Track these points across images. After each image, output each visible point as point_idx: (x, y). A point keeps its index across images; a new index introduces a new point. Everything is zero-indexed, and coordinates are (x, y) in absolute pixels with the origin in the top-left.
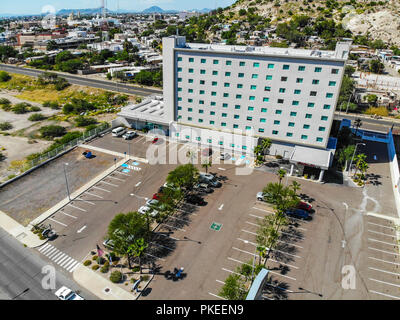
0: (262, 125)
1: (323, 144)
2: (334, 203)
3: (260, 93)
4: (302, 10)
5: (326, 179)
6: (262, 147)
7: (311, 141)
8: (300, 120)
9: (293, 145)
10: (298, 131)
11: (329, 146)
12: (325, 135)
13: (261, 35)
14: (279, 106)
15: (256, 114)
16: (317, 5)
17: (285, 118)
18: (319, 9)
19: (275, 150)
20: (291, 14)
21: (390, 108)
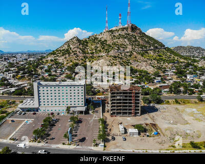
0: (67, 103)
1: (83, 105)
2: (87, 118)
3: (65, 95)
4: (75, 60)
5: (85, 114)
6: (68, 109)
7: (80, 105)
8: (76, 100)
9: (76, 107)
10: (76, 103)
11: (85, 106)
12: (83, 103)
13: (62, 71)
14: (71, 97)
15: (65, 100)
16: (81, 58)
17: (73, 100)
18: (81, 59)
19: (72, 109)
20: (71, 61)
21: (103, 92)
